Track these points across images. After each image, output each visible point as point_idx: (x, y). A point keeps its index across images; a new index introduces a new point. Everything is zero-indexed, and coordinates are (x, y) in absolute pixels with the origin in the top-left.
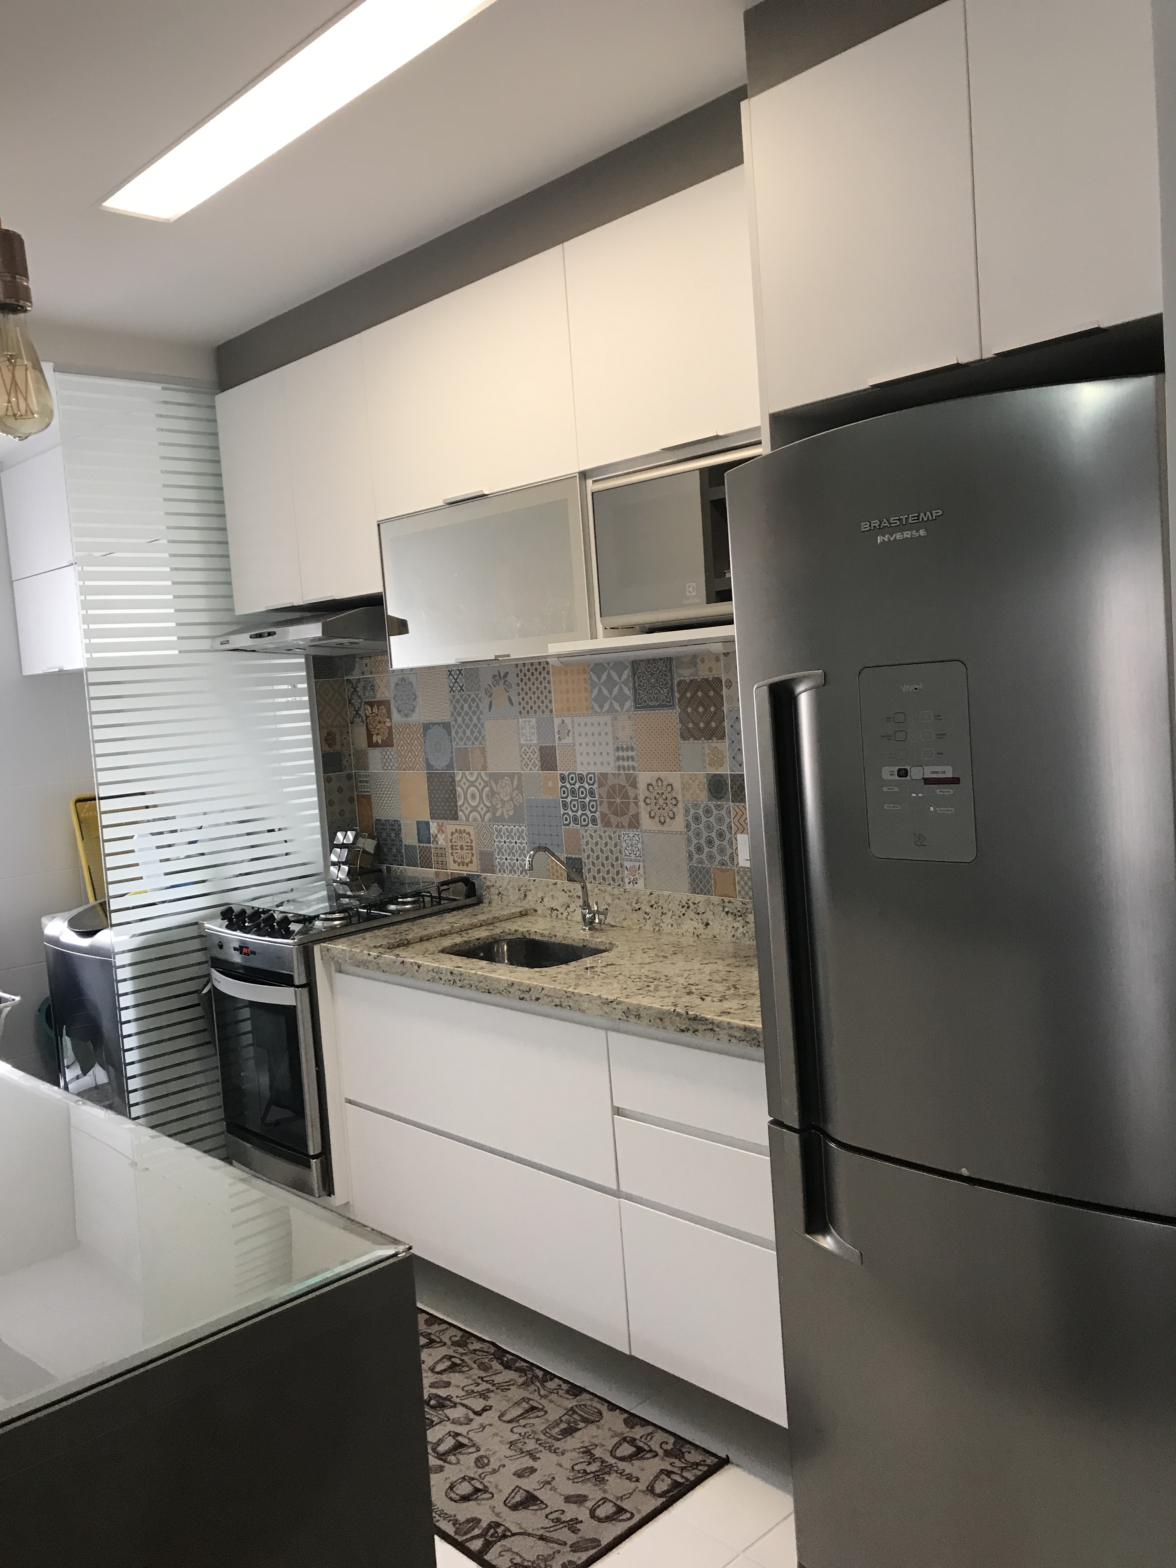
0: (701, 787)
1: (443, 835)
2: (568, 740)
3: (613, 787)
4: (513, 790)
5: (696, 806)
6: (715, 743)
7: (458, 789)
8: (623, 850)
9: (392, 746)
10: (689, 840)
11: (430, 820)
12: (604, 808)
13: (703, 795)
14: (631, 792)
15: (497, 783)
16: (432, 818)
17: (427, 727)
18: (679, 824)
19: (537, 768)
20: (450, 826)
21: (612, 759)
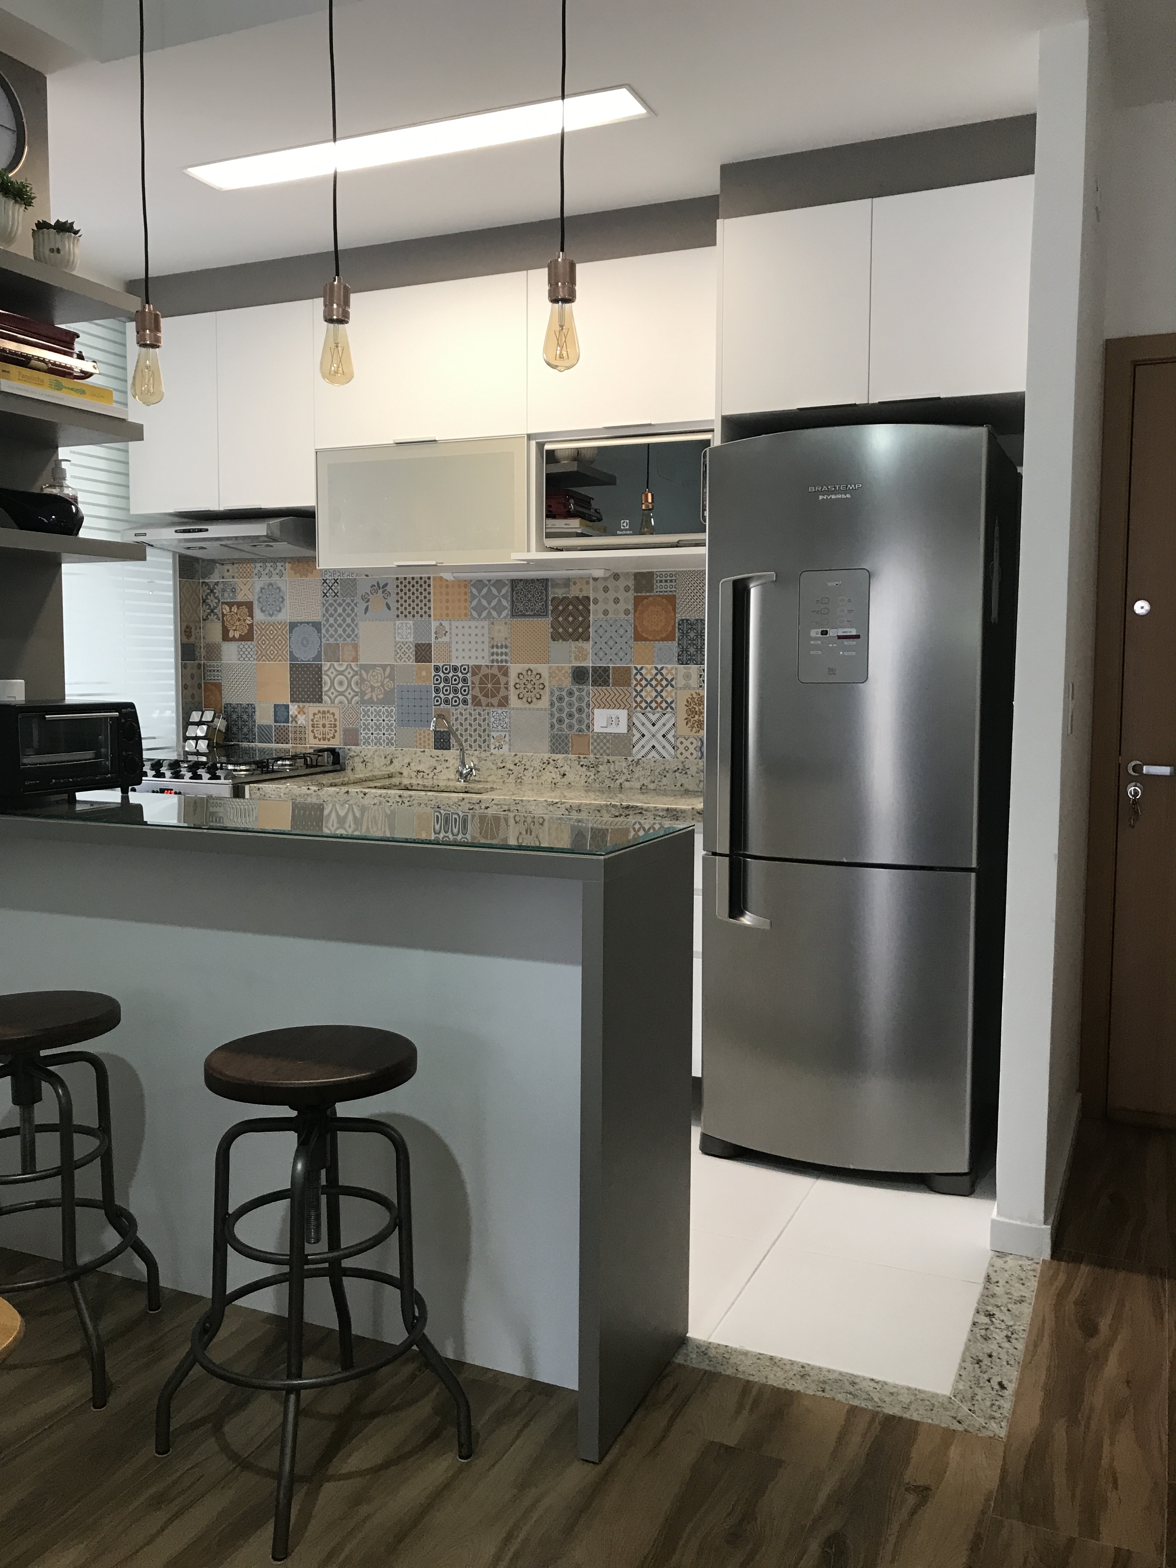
0: (566, 675)
1: (304, 716)
2: (445, 639)
3: (486, 676)
4: (385, 678)
5: (561, 689)
6: (580, 643)
7: (325, 677)
8: (491, 724)
9: (252, 640)
10: (552, 715)
11: (290, 703)
12: (477, 692)
13: (567, 682)
14: (503, 680)
15: (367, 673)
16: (291, 702)
17: (293, 626)
18: (545, 702)
19: (411, 660)
20: (312, 708)
21: (486, 654)
